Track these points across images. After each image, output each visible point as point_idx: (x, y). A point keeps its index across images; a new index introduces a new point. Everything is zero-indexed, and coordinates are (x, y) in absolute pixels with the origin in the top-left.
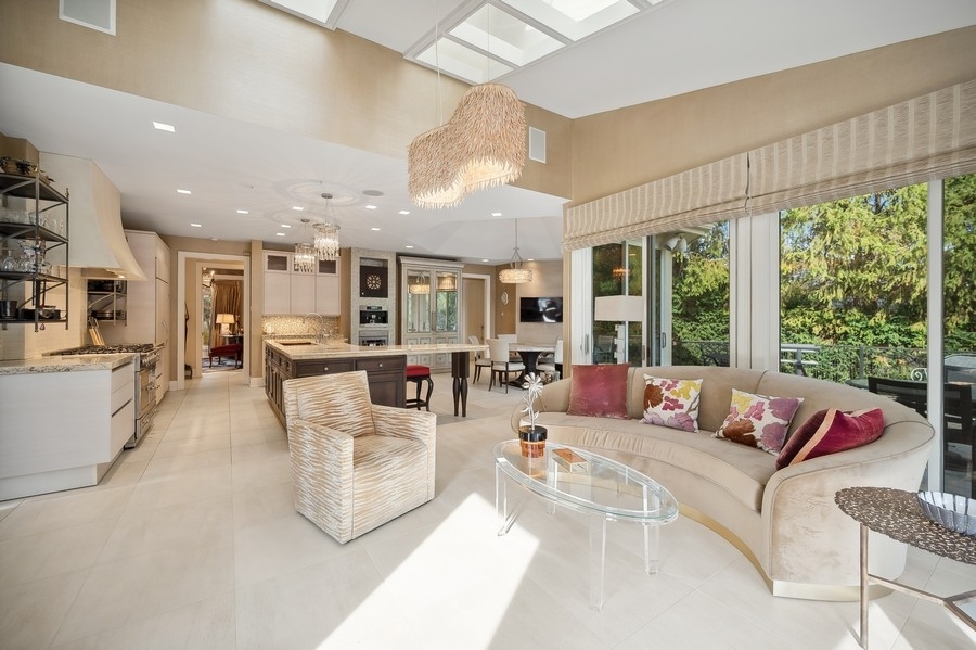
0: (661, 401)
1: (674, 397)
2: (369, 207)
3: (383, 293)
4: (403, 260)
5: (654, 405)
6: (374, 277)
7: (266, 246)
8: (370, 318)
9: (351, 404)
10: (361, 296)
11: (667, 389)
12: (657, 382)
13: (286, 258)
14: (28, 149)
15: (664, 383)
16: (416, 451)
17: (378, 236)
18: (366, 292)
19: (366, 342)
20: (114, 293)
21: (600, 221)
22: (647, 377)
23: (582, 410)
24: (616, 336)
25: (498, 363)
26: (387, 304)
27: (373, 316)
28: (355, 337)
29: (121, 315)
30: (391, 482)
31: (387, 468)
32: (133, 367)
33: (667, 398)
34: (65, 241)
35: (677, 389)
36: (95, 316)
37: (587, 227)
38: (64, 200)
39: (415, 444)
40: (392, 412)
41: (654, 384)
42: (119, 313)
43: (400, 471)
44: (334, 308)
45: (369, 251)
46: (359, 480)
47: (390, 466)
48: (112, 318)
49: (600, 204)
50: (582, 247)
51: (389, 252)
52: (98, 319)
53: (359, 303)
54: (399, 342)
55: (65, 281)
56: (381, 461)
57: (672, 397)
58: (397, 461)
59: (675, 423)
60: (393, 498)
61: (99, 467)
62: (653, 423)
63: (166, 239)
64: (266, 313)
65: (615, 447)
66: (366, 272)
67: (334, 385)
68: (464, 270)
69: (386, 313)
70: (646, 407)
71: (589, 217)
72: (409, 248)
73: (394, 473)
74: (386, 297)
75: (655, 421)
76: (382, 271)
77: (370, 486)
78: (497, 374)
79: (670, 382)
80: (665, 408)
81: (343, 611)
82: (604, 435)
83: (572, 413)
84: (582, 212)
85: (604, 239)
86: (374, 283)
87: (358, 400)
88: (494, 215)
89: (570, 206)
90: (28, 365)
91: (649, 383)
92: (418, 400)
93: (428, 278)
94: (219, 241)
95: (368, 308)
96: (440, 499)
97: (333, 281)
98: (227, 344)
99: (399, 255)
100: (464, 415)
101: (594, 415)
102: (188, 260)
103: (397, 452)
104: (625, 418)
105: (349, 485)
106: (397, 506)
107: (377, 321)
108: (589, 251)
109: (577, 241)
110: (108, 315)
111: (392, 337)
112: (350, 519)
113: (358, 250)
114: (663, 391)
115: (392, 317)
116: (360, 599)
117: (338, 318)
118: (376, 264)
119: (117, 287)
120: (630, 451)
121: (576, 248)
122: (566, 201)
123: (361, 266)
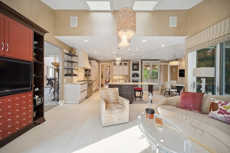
0: (217, 109)
1: (225, 109)
2: (128, 49)
3: (137, 69)
4: (143, 61)
5: (213, 110)
6: (136, 66)
7: (114, 61)
8: (135, 76)
9: (113, 95)
10: (133, 70)
11: (221, 105)
12: (217, 102)
14: (74, 49)
15: (220, 103)
16: (123, 109)
17: (135, 56)
18: (134, 69)
19: (133, 81)
20: (88, 71)
21: (198, 41)
22: (212, 99)
23: (182, 107)
24: (201, 82)
25: (167, 89)
26: (139, 72)
27: (135, 75)
28: (131, 80)
30: (115, 116)
31: (114, 112)
32: (87, 84)
33: (221, 109)
34: (78, 63)
35: (227, 106)
36: (86, 75)
37: (193, 45)
38: (77, 56)
39: (124, 107)
40: (121, 98)
41: (215, 102)
42: (90, 75)
43: (117, 113)
44: (127, 74)
45: (134, 60)
46: (107, 113)
47: (115, 111)
49: (198, 36)
50: (191, 52)
51: (139, 60)
53: (132, 72)
54: (142, 82)
55: (78, 69)
56: (113, 110)
57: (223, 109)
58: (117, 110)
59: (224, 120)
60: (116, 119)
61: (79, 101)
62: (212, 118)
63: (97, 61)
64: (114, 74)
65: (190, 122)
66: (134, 65)
67: (109, 90)
68: (160, 63)
69: (138, 74)
70: (210, 110)
71: (194, 41)
72: (143, 58)
73: (116, 113)
74: (139, 70)
75: (214, 117)
76: (137, 65)
77: (109, 115)
78: (166, 92)
79: (223, 102)
80: (219, 113)
81: (93, 142)
82: (186, 117)
83: (178, 107)
84: (191, 39)
85: (200, 47)
86: (135, 67)
87: (115, 95)
88: (162, 46)
89: (187, 38)
90: (74, 83)
91: (212, 101)
92: (140, 96)
93: (150, 65)
94: (106, 61)
95: (134, 73)
96: (130, 123)
97: (127, 67)
99: (142, 60)
101: (186, 109)
102: (101, 65)
103: (118, 108)
104: (200, 113)
105: (104, 114)
106: (117, 122)
107: (136, 76)
108: (195, 52)
109: (190, 50)
111: (140, 80)
112: (104, 121)
113: (132, 60)
114: (219, 105)
115: (140, 75)
116: (98, 141)
117: (127, 76)
118: (136, 63)
120: (196, 125)
121: (189, 52)
122: (186, 37)
123: (132, 64)
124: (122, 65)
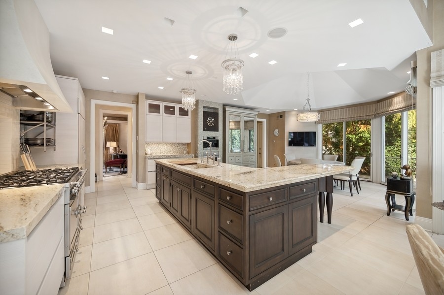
3: (216, 128)
4: (227, 109)
7: (148, 97)
8: (209, 144)
10: (204, 130)
13: (159, 106)
18: (207, 128)
20: (45, 123)
26: (218, 135)
27: (211, 143)
29: (50, 142)
42: (49, 140)
44: (187, 139)
45: (208, 102)
48: (43, 145)
52: (30, 145)
53: (203, 135)
66: (206, 115)
68: (258, 116)
69: (218, 141)
72: (235, 101)
74: (218, 131)
76: (215, 115)
86: (211, 120)
94: (117, 94)
95: (208, 138)
97: (187, 121)
98: (113, 159)
100: (329, 222)
107: (213, 146)
110: (39, 142)
111: (221, 155)
113: (203, 101)
115: (221, 143)
117: (188, 144)
118: (212, 111)
119: (47, 118)
123: (204, 112)
124: (173, 113)
